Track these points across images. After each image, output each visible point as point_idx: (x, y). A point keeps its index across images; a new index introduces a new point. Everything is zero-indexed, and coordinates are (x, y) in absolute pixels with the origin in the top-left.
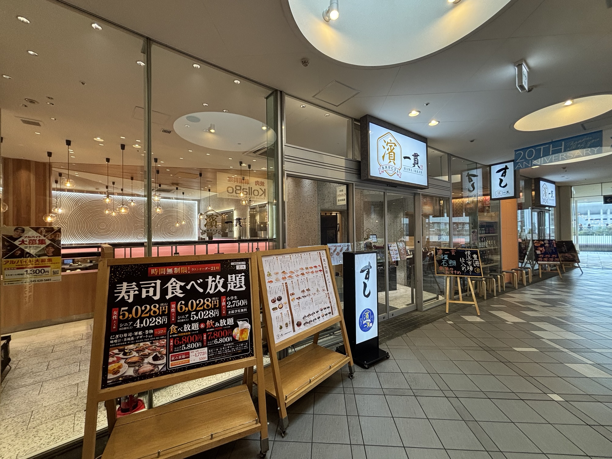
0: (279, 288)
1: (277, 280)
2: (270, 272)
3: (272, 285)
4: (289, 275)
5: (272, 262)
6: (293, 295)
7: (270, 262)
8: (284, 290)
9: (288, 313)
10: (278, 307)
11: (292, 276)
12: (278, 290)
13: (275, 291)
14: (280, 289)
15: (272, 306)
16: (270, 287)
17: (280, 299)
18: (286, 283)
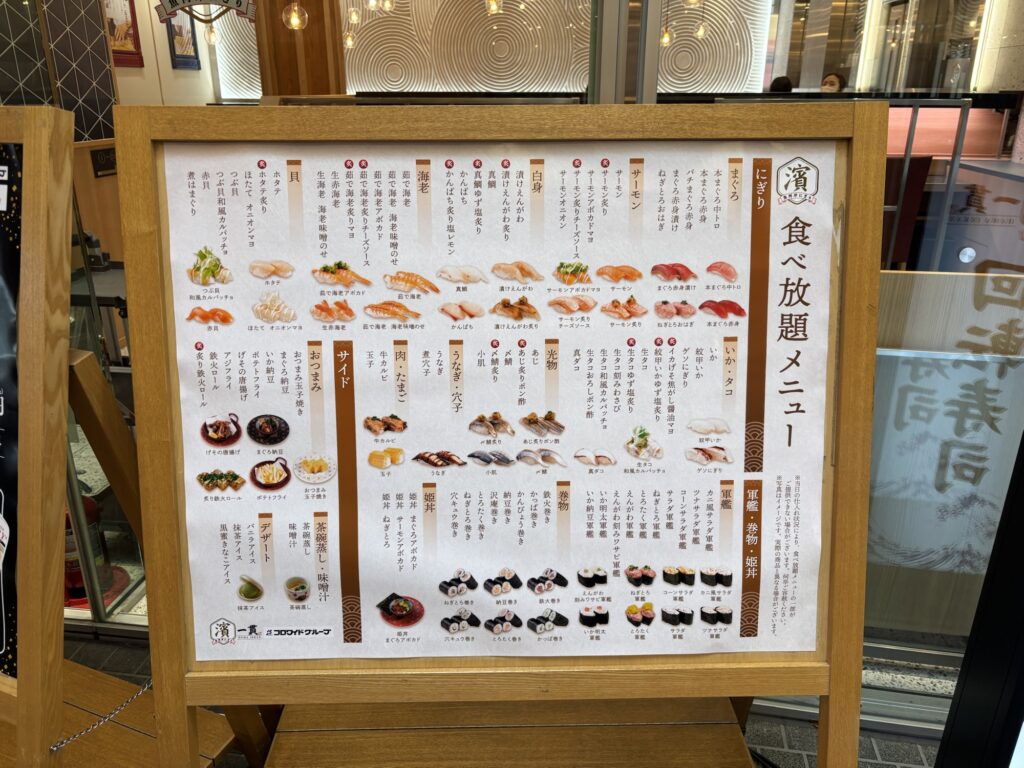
0: (277, 366)
1: (270, 313)
2: (217, 253)
3: (216, 338)
4: (381, 294)
5: (241, 187)
6: (388, 427)
7: (227, 188)
8: (316, 388)
9: (321, 527)
10: (245, 475)
11: (411, 304)
12: (263, 374)
13: (236, 376)
14: (278, 376)
15: (198, 458)
16: (199, 347)
17: (271, 431)
18: (343, 348)
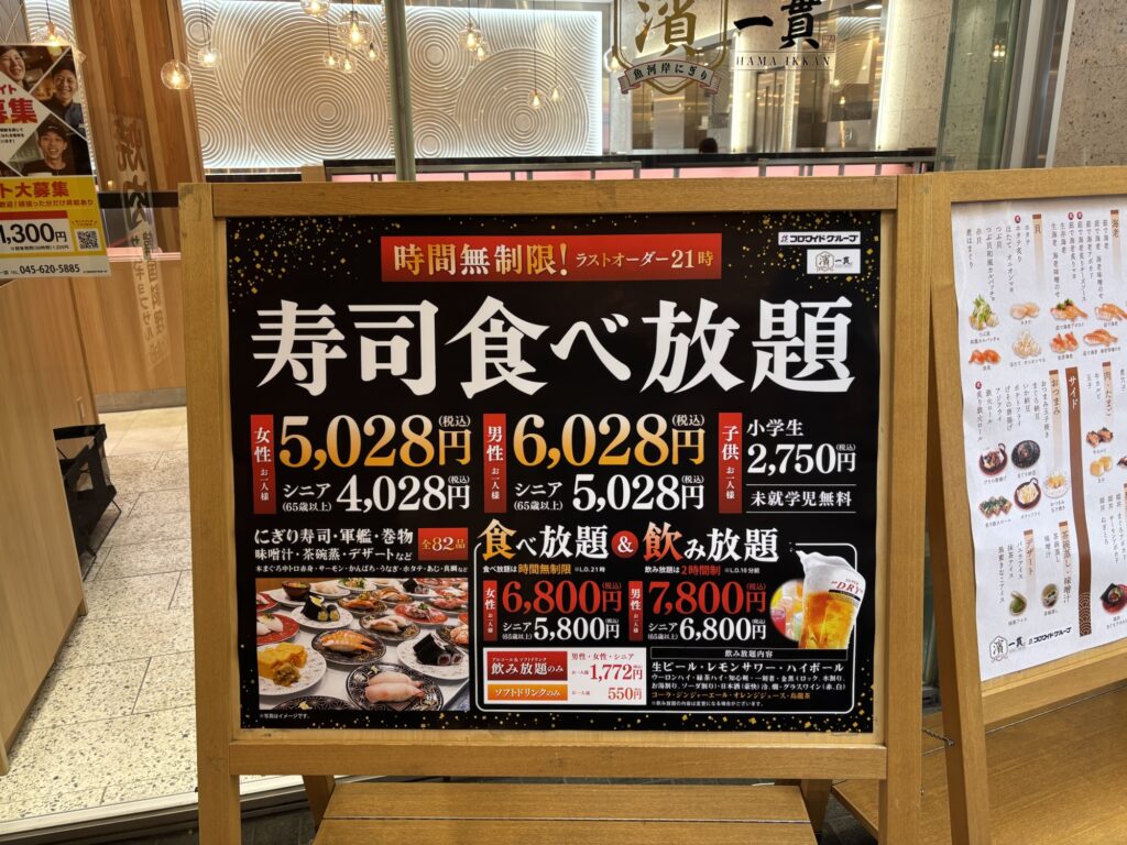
0: (1031, 396)
1: (1024, 350)
2: (988, 300)
3: (992, 376)
4: (1094, 324)
5: (1004, 241)
6: (1102, 439)
7: (994, 242)
8: (1057, 411)
9: (1065, 534)
10: (1011, 499)
11: (1112, 331)
12: (1022, 405)
13: (1004, 408)
14: (1032, 404)
15: (980, 487)
16: (978, 386)
17: (1027, 456)
18: (1072, 372)
